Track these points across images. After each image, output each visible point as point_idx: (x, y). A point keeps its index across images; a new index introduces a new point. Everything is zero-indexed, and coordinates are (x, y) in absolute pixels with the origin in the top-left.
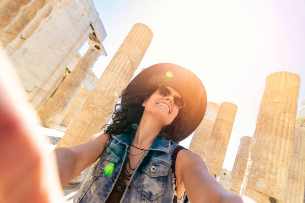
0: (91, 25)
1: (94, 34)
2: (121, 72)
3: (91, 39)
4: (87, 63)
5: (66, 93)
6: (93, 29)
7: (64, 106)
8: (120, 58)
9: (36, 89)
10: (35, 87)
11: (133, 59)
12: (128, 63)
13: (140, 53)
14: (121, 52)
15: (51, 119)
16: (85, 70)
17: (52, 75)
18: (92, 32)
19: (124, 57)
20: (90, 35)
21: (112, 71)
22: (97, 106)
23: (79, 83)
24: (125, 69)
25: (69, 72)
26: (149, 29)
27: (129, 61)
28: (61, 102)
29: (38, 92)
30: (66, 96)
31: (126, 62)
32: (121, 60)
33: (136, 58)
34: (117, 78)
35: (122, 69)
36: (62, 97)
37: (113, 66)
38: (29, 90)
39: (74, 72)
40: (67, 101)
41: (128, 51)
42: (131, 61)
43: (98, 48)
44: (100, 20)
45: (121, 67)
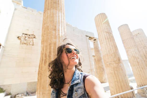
0: (86, 36)
1: (90, 37)
2: (106, 40)
3: (90, 40)
4: (97, 48)
5: (100, 65)
6: (88, 36)
7: (104, 70)
8: (101, 35)
9: (90, 70)
10: (89, 70)
11: (106, 30)
12: (105, 34)
13: (106, 25)
14: (99, 33)
15: (104, 78)
16: (98, 51)
17: (90, 62)
18: (88, 37)
19: (102, 34)
20: (89, 39)
21: (102, 43)
22: (110, 62)
23: (101, 57)
24: (106, 37)
25: (95, 56)
26: (103, 13)
27: (105, 33)
28: (101, 69)
29: (91, 71)
30: (101, 65)
31: (104, 34)
32: (101, 36)
33: (107, 29)
34: (107, 44)
35: (106, 39)
36: (100, 67)
37: (101, 41)
38: (89, 72)
39: (96, 55)
40: (103, 67)
41: (101, 30)
42: (106, 32)
43: (95, 40)
44: (87, 32)
45: (104, 38)
